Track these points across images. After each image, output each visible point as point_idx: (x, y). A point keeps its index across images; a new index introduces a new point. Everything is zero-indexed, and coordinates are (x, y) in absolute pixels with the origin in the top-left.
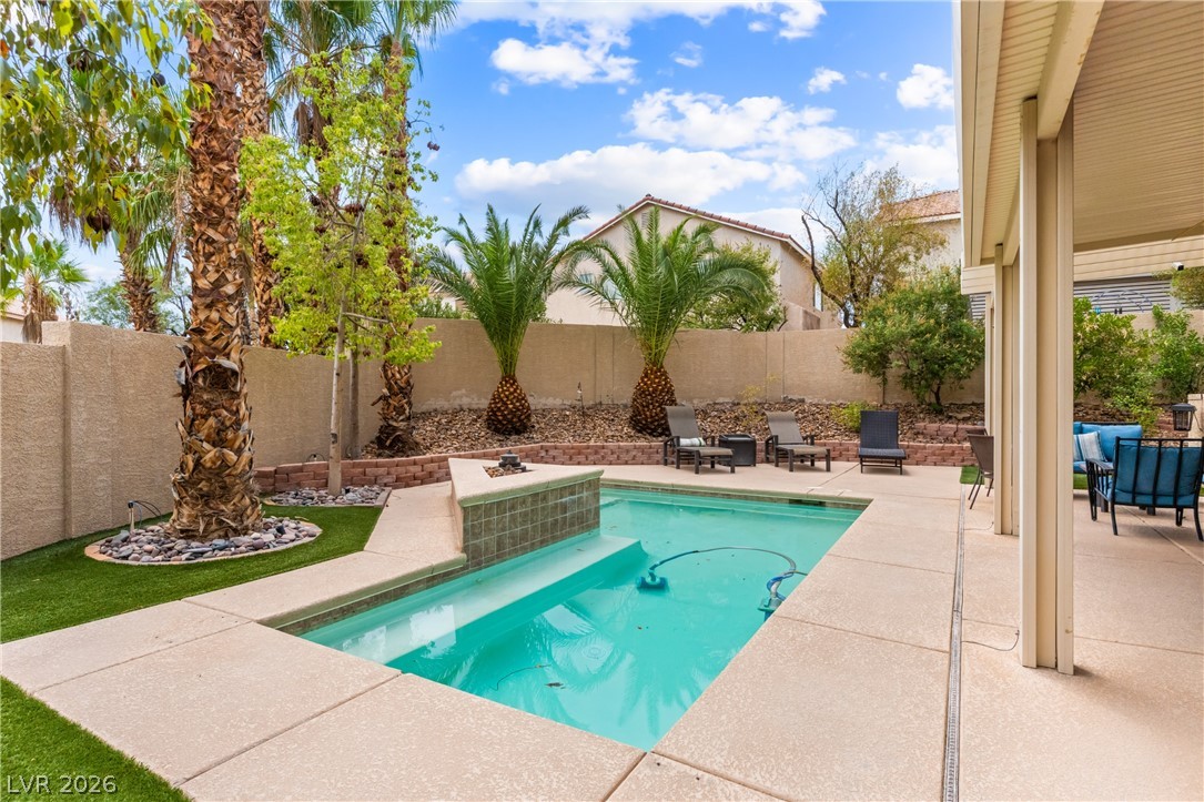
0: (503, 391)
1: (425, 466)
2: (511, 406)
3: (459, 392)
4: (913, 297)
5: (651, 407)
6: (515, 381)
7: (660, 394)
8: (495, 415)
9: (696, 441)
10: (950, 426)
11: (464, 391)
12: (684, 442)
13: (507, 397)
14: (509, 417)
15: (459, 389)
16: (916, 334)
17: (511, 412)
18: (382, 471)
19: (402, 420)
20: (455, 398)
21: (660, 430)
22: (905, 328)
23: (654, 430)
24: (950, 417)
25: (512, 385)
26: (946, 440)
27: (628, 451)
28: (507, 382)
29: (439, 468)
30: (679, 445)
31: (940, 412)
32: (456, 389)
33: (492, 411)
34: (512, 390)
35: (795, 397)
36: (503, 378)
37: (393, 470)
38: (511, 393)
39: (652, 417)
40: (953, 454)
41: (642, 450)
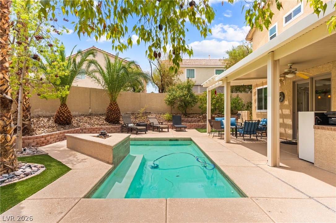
0: (62, 110)
1: (46, 138)
2: (66, 115)
3: (37, 110)
4: (182, 86)
5: (114, 115)
6: (66, 106)
7: (116, 111)
8: (59, 118)
9: (132, 125)
10: (190, 119)
11: (39, 109)
12: (129, 125)
13: (64, 111)
14: (65, 119)
15: (38, 109)
16: (184, 96)
17: (66, 117)
18: (31, 141)
19: (27, 121)
20: (36, 112)
21: (116, 122)
22: (181, 94)
23: (114, 122)
24: (189, 117)
25: (66, 107)
26: (189, 122)
27: (109, 129)
28: (63, 106)
29: (51, 138)
30: (128, 126)
31: (186, 116)
32: (36, 109)
33: (58, 116)
34: (66, 109)
35: (148, 112)
36: (62, 105)
37: (35, 140)
38: (66, 110)
39: (114, 118)
40: (193, 126)
41: (114, 128)
